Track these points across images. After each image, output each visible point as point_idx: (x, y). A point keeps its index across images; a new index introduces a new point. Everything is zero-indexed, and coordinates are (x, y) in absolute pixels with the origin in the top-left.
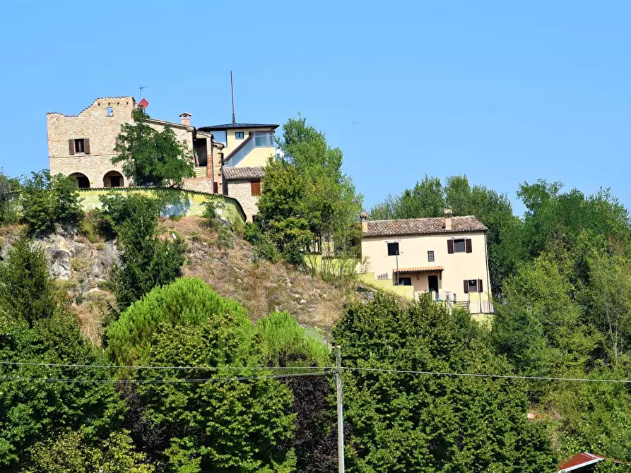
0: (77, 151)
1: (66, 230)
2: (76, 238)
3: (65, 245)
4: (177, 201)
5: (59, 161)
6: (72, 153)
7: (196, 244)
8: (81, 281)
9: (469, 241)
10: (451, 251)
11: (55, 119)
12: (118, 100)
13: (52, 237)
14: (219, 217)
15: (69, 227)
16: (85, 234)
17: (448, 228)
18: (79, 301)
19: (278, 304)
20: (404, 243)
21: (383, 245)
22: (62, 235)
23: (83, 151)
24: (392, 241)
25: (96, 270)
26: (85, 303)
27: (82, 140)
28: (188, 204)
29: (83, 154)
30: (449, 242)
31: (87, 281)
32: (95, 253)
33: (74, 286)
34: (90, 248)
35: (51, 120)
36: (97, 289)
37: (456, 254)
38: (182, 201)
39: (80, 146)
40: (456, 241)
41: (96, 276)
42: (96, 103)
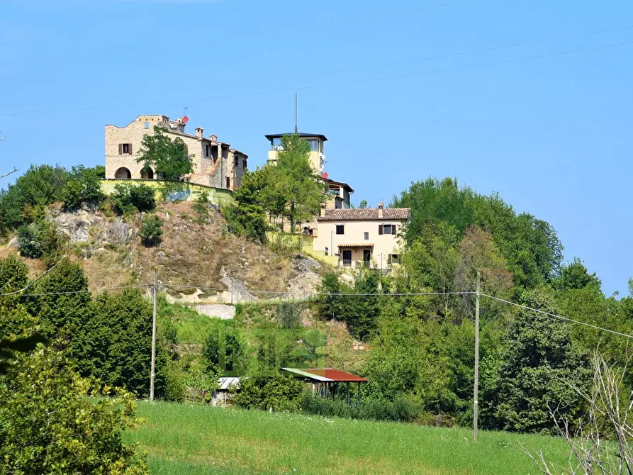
0: (124, 152)
1: (90, 207)
2: (97, 213)
3: (87, 218)
4: (180, 190)
5: (111, 158)
6: (120, 154)
7: (183, 220)
8: (93, 243)
9: (394, 226)
10: (380, 233)
11: (110, 130)
12: (152, 117)
13: (79, 211)
14: (210, 202)
15: (93, 205)
16: (103, 210)
17: (381, 216)
18: (89, 256)
19: (225, 265)
20: (348, 226)
21: (333, 226)
22: (86, 211)
23: (128, 152)
24: (339, 224)
25: (105, 235)
26: (92, 257)
27: (127, 145)
28: (188, 192)
29: (128, 154)
30: (380, 227)
31: (97, 243)
32: (107, 224)
33: (87, 246)
34: (104, 220)
35: (108, 130)
36: (103, 249)
37: (384, 235)
38: (185, 190)
39: (126, 148)
40: (385, 226)
41: (104, 240)
42: (138, 119)
